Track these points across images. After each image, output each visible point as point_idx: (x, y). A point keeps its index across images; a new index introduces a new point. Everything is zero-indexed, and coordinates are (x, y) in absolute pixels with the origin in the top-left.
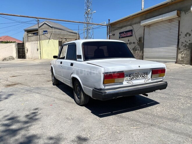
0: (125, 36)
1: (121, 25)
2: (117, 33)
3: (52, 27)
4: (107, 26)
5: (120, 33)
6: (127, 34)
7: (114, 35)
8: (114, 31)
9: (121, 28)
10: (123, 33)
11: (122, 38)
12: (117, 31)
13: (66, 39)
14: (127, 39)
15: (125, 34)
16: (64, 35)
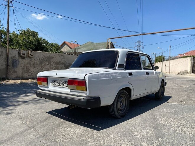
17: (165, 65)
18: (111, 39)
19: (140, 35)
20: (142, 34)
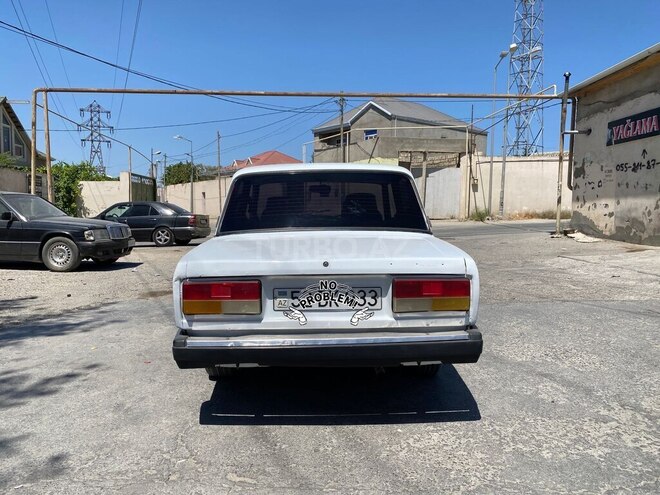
0: (631, 133)
1: (617, 93)
2: (600, 123)
3: (390, 118)
4: (561, 101)
5: (611, 125)
6: (638, 127)
7: (589, 131)
8: (588, 116)
9: (618, 102)
10: (622, 121)
11: (617, 142)
12: (599, 116)
13: (425, 153)
14: (638, 145)
15: (631, 126)
16: (419, 141)
17: (204, 194)
18: (51, 90)
19: (175, 92)
20: (181, 90)
